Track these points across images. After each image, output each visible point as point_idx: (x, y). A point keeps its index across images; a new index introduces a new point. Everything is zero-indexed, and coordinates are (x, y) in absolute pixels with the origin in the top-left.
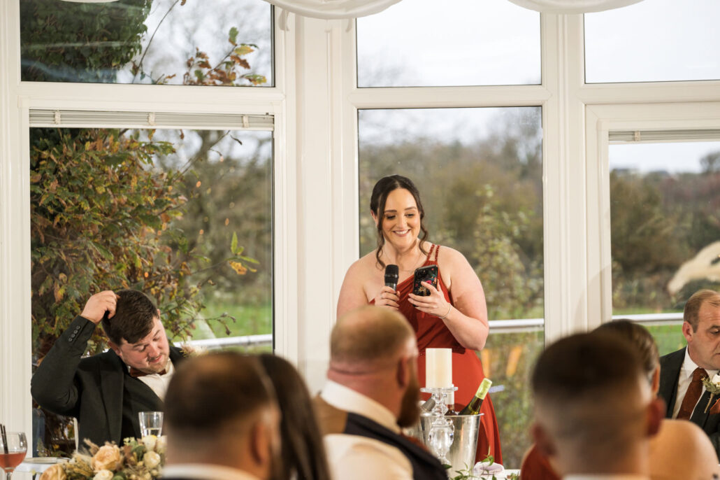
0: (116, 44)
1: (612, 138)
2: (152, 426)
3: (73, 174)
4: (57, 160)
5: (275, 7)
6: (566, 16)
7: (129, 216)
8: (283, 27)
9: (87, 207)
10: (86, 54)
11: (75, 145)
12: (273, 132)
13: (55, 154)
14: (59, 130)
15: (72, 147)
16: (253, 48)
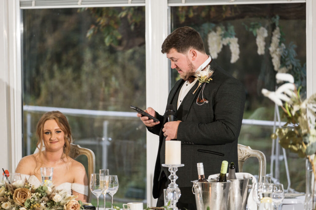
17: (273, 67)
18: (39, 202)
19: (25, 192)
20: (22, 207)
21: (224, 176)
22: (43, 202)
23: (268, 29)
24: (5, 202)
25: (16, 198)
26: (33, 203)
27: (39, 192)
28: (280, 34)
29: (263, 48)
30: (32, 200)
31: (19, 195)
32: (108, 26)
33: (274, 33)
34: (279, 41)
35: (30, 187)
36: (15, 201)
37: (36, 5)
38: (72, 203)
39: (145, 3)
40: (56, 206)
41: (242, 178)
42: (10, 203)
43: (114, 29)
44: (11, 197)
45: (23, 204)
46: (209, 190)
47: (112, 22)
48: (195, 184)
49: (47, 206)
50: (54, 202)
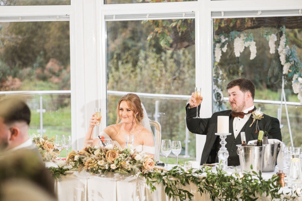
17: (280, 62)
18: (125, 160)
19: (115, 153)
20: (112, 164)
21: (260, 141)
22: (128, 160)
23: (277, 35)
24: (100, 160)
25: (108, 158)
26: (120, 161)
27: (125, 153)
28: (286, 39)
29: (274, 49)
30: (120, 159)
31: (110, 155)
32: (163, 33)
33: (281, 38)
34: (285, 44)
35: (118, 149)
36: (107, 160)
37: (116, 18)
38: (149, 161)
39: (195, 16)
40: (137, 163)
41: (273, 143)
42: (104, 161)
43: (167, 35)
44: (104, 157)
45: (113, 162)
46: (249, 152)
47: (166, 31)
48: (240, 148)
49: (130, 163)
50: (135, 160)
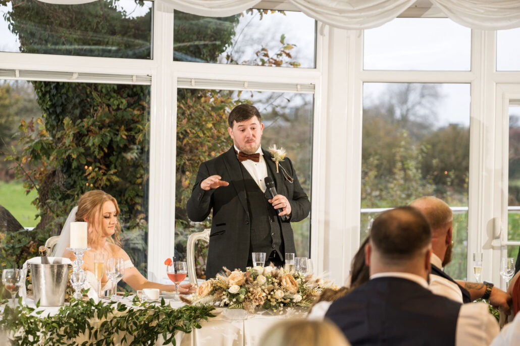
0: (218, 43)
1: (511, 103)
2: (259, 261)
3: (193, 115)
4: (185, 107)
5: (318, 22)
6: (486, 32)
7: (225, 140)
8: (322, 34)
9: (201, 135)
10: (201, 47)
11: (194, 99)
12: (314, 95)
13: (183, 104)
14: (185, 90)
15: (192, 100)
16: (293, 46)
